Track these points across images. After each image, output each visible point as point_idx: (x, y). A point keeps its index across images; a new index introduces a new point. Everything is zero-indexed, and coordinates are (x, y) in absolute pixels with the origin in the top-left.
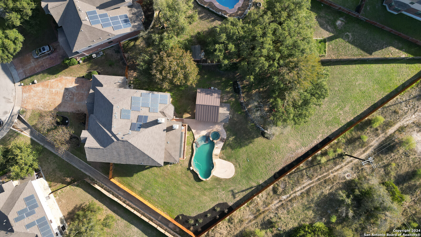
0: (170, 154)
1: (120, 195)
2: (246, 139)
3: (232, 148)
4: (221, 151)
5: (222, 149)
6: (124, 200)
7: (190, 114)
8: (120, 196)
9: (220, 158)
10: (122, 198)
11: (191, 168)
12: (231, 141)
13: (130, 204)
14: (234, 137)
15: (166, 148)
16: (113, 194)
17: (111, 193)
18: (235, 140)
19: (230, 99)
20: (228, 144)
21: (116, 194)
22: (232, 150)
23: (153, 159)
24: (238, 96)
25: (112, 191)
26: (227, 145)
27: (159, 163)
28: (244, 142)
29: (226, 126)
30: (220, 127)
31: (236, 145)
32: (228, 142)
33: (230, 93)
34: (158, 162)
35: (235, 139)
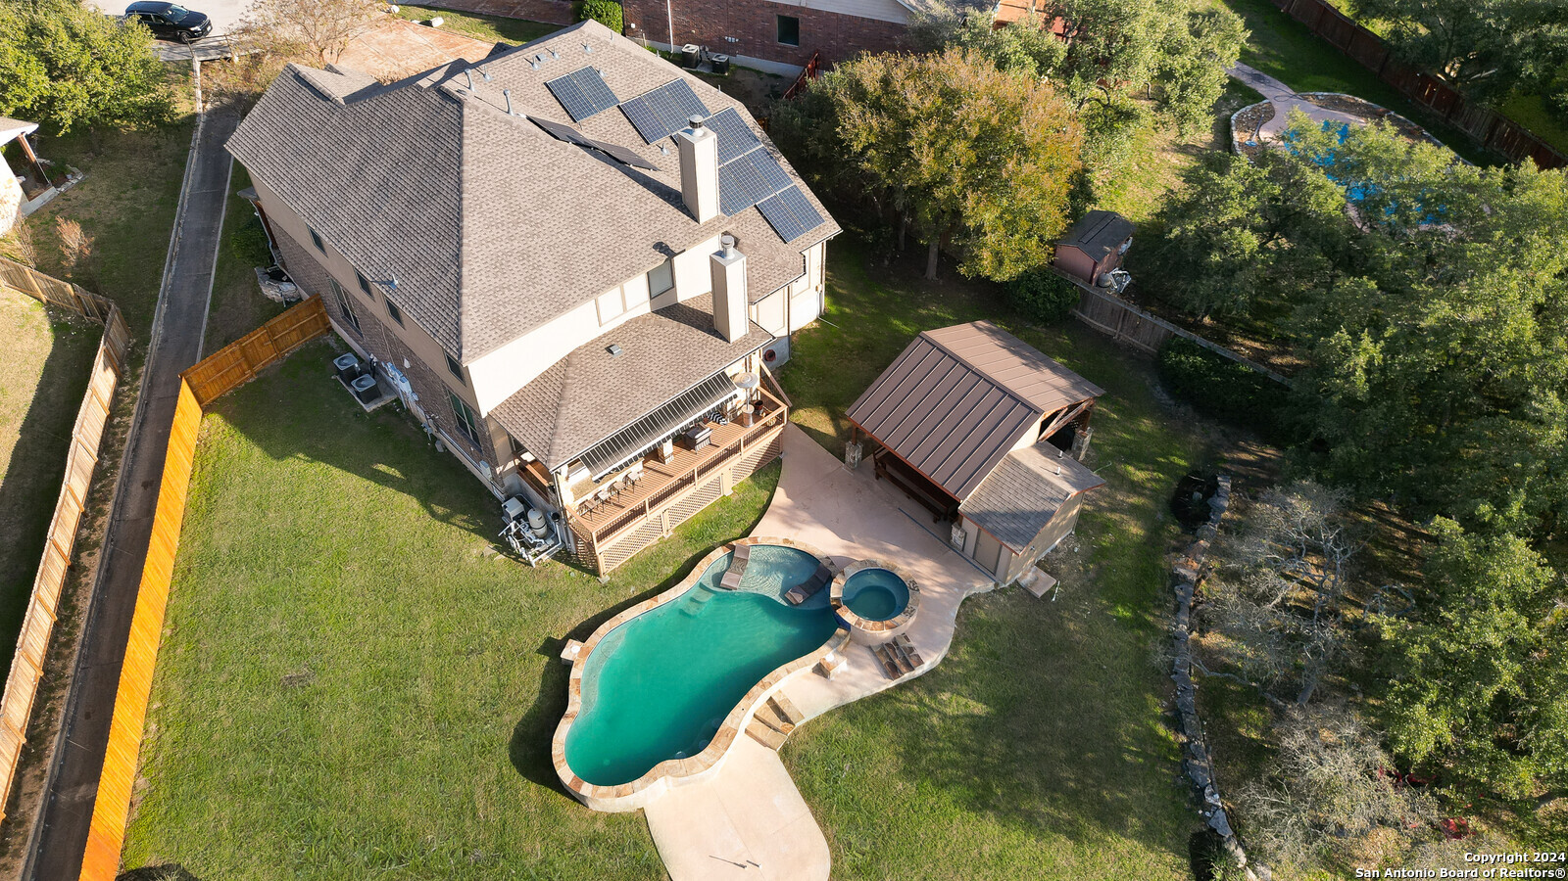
0: (561, 396)
1: (120, 506)
2: (1052, 787)
3: (914, 760)
4: (830, 713)
5: (849, 712)
6: (100, 535)
7: (837, 427)
8: (109, 507)
9: (785, 753)
10: (104, 521)
11: (572, 651)
12: (944, 717)
13: (91, 579)
14: (979, 708)
15: (575, 360)
16: (99, 475)
17: (107, 464)
18: (974, 728)
19: (1115, 517)
20: (909, 717)
21: (115, 486)
22: (908, 774)
23: (465, 280)
24: (1176, 537)
25: (121, 462)
26: (899, 714)
27: (465, 330)
28: (1028, 790)
29: (982, 615)
30: (941, 585)
31: (954, 764)
32: (920, 702)
33: (1140, 495)
34: (465, 321)
35: (976, 724)
